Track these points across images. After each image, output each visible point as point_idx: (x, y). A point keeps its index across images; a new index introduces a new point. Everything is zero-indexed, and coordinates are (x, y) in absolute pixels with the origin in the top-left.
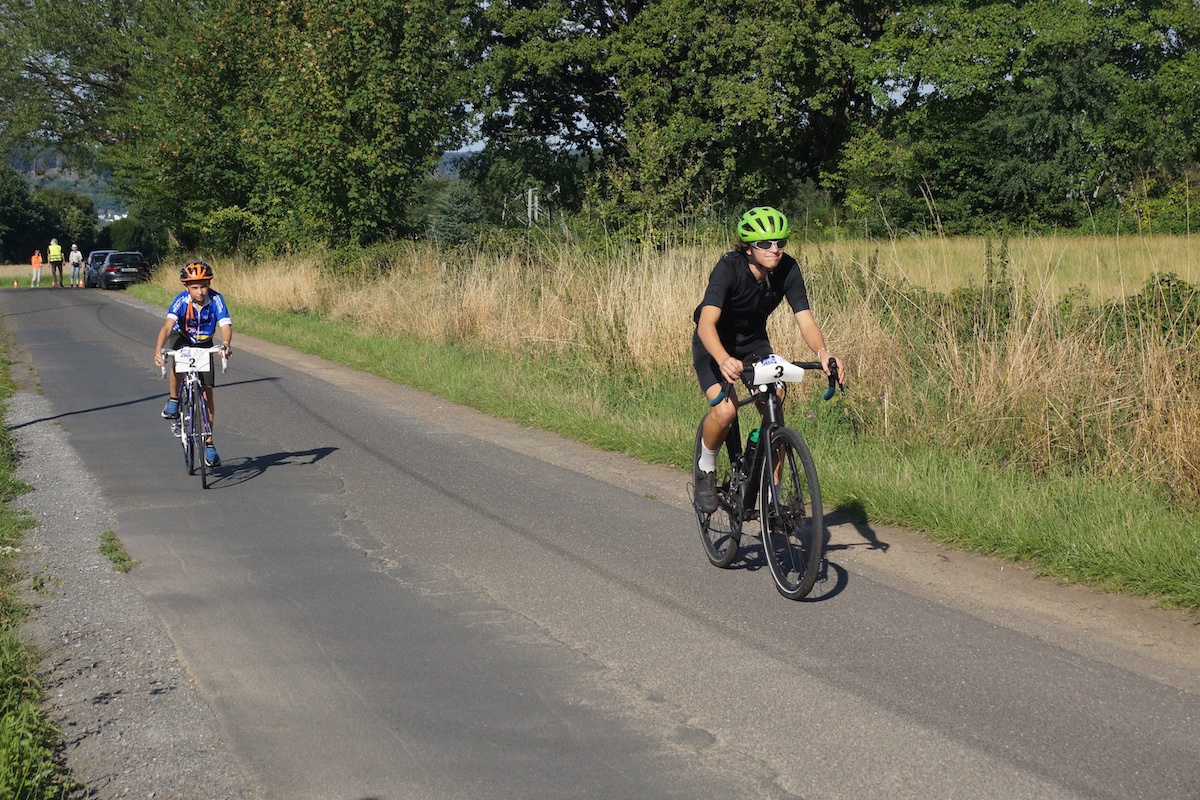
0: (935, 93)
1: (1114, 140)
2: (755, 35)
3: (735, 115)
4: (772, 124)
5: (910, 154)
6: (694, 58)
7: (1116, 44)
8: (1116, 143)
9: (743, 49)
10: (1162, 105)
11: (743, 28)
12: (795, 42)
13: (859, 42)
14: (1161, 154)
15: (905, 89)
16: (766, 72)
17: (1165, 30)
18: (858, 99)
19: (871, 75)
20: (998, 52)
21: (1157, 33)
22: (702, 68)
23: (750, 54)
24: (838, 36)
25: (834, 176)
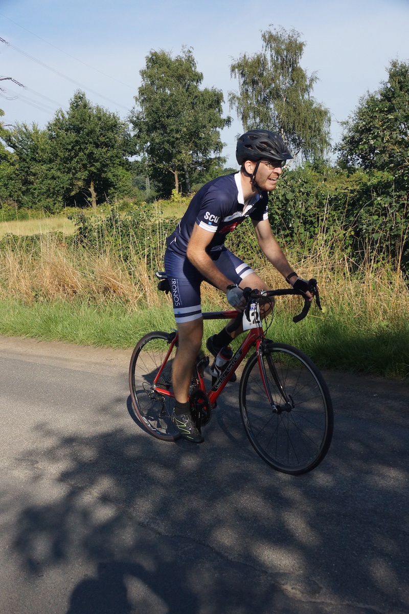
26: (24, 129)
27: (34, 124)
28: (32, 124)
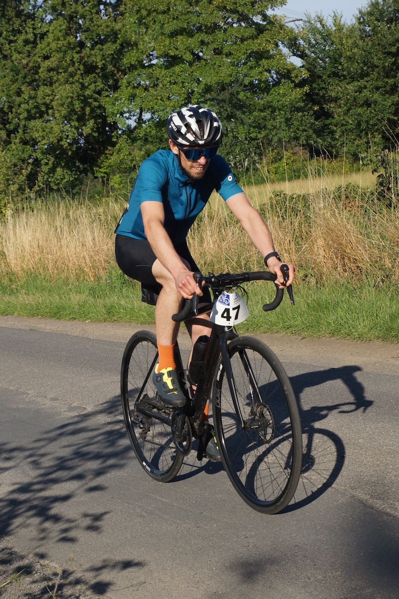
0: (152, 118)
1: (251, 133)
2: (49, 96)
3: (44, 142)
4: (65, 144)
5: (142, 153)
6: (16, 113)
7: (245, 82)
8: (251, 135)
9: (44, 104)
10: (273, 112)
11: (42, 92)
12: (72, 98)
13: (107, 93)
14: (276, 139)
15: (135, 117)
16: (57, 115)
17: (269, 72)
18: (110, 125)
19: (116, 112)
20: (183, 91)
21: (266, 73)
22: (21, 117)
23: (48, 106)
24: (95, 92)
25: (101, 170)
26: (319, 26)
27: (335, 16)
28: (333, 15)
